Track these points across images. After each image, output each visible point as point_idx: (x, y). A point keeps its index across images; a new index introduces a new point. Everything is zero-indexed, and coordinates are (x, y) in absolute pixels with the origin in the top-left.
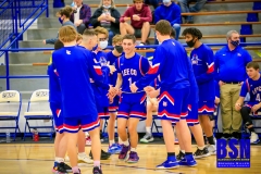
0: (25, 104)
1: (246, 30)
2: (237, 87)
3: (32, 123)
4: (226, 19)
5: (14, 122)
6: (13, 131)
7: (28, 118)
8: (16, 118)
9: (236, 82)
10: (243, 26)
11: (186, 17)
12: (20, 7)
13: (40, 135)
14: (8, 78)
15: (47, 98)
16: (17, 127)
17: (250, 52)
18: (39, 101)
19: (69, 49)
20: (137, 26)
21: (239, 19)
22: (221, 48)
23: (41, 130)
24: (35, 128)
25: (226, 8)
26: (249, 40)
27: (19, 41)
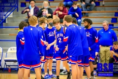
0: (5, 54)
1: (114, 20)
2: (108, 48)
3: (8, 63)
4: (105, 15)
7: (6, 61)
11: (85, 13)
12: (4, 6)
13: (12, 69)
15: (16, 51)
17: (115, 31)
18: (12, 53)
20: (61, 17)
21: (111, 15)
23: (12, 67)
24: (9, 66)
25: (105, 9)
26: (115, 25)
27: (4, 23)
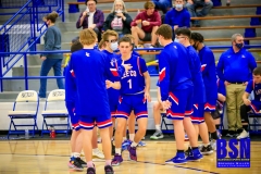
0: (42, 103)
1: (250, 33)
3: (50, 121)
4: (232, 23)
5: (33, 120)
6: (32, 128)
7: (46, 116)
8: (34, 117)
9: (240, 82)
10: (247, 30)
11: (193, 21)
12: (37, 13)
13: (57, 132)
14: (26, 79)
15: (64, 97)
16: (35, 125)
17: (253, 54)
18: (57, 100)
19: (88, 51)
20: (148, 30)
21: (243, 23)
22: (226, 50)
23: (57, 128)
24: (51, 126)
25: (231, 13)
26: (253, 42)
27: (37, 45)
